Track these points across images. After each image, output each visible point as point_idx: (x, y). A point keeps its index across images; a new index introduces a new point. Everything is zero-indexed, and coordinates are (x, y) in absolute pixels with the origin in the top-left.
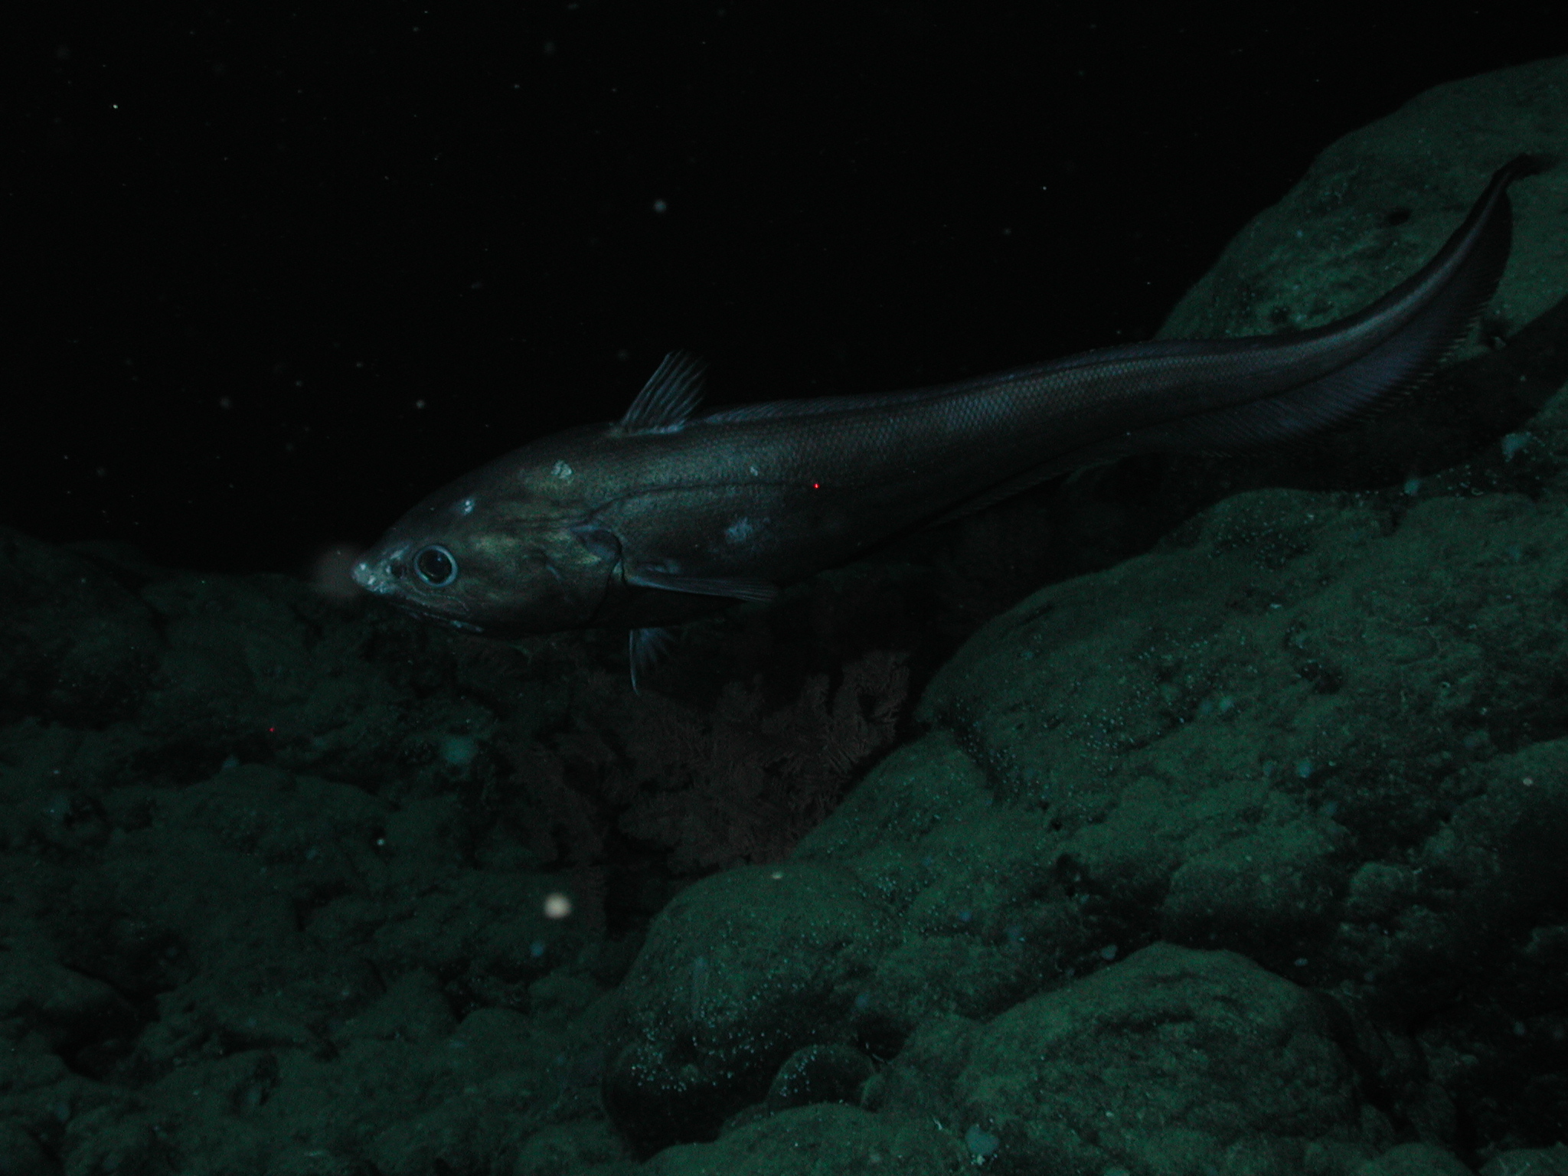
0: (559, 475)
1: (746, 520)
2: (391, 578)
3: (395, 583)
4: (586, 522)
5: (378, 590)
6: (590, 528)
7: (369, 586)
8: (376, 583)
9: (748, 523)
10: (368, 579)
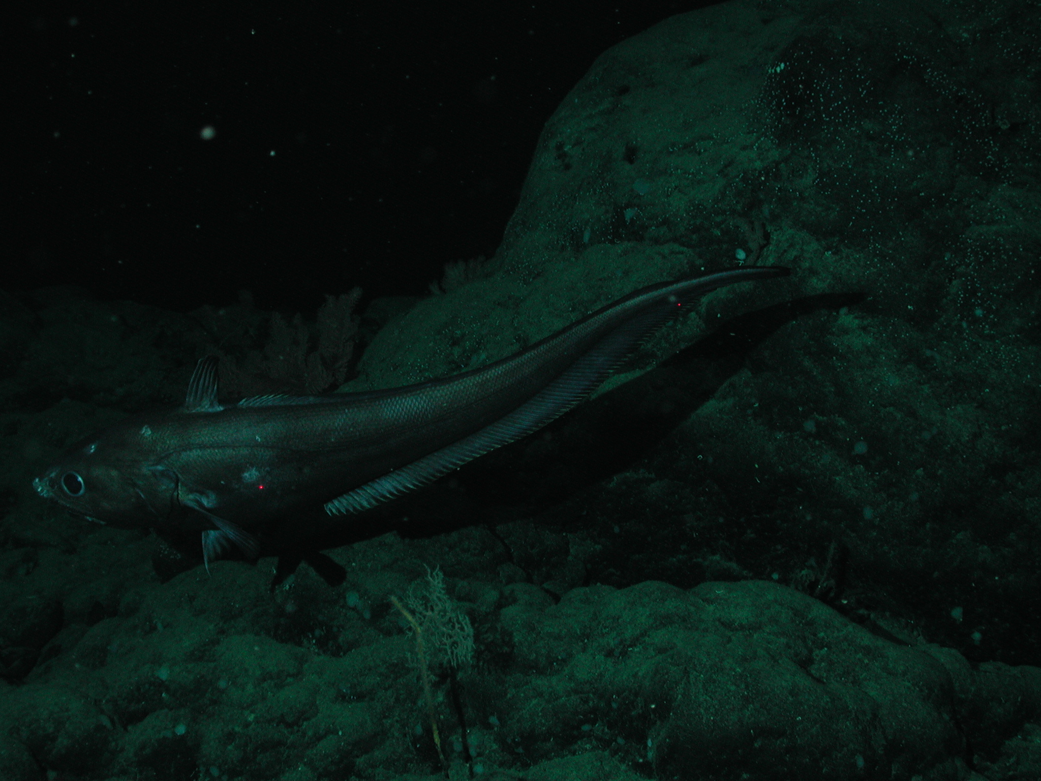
0: (144, 434)
1: (254, 469)
2: (50, 488)
3: (52, 492)
4: (157, 464)
5: (44, 495)
6: (160, 468)
7: (39, 492)
8: (42, 491)
9: (256, 470)
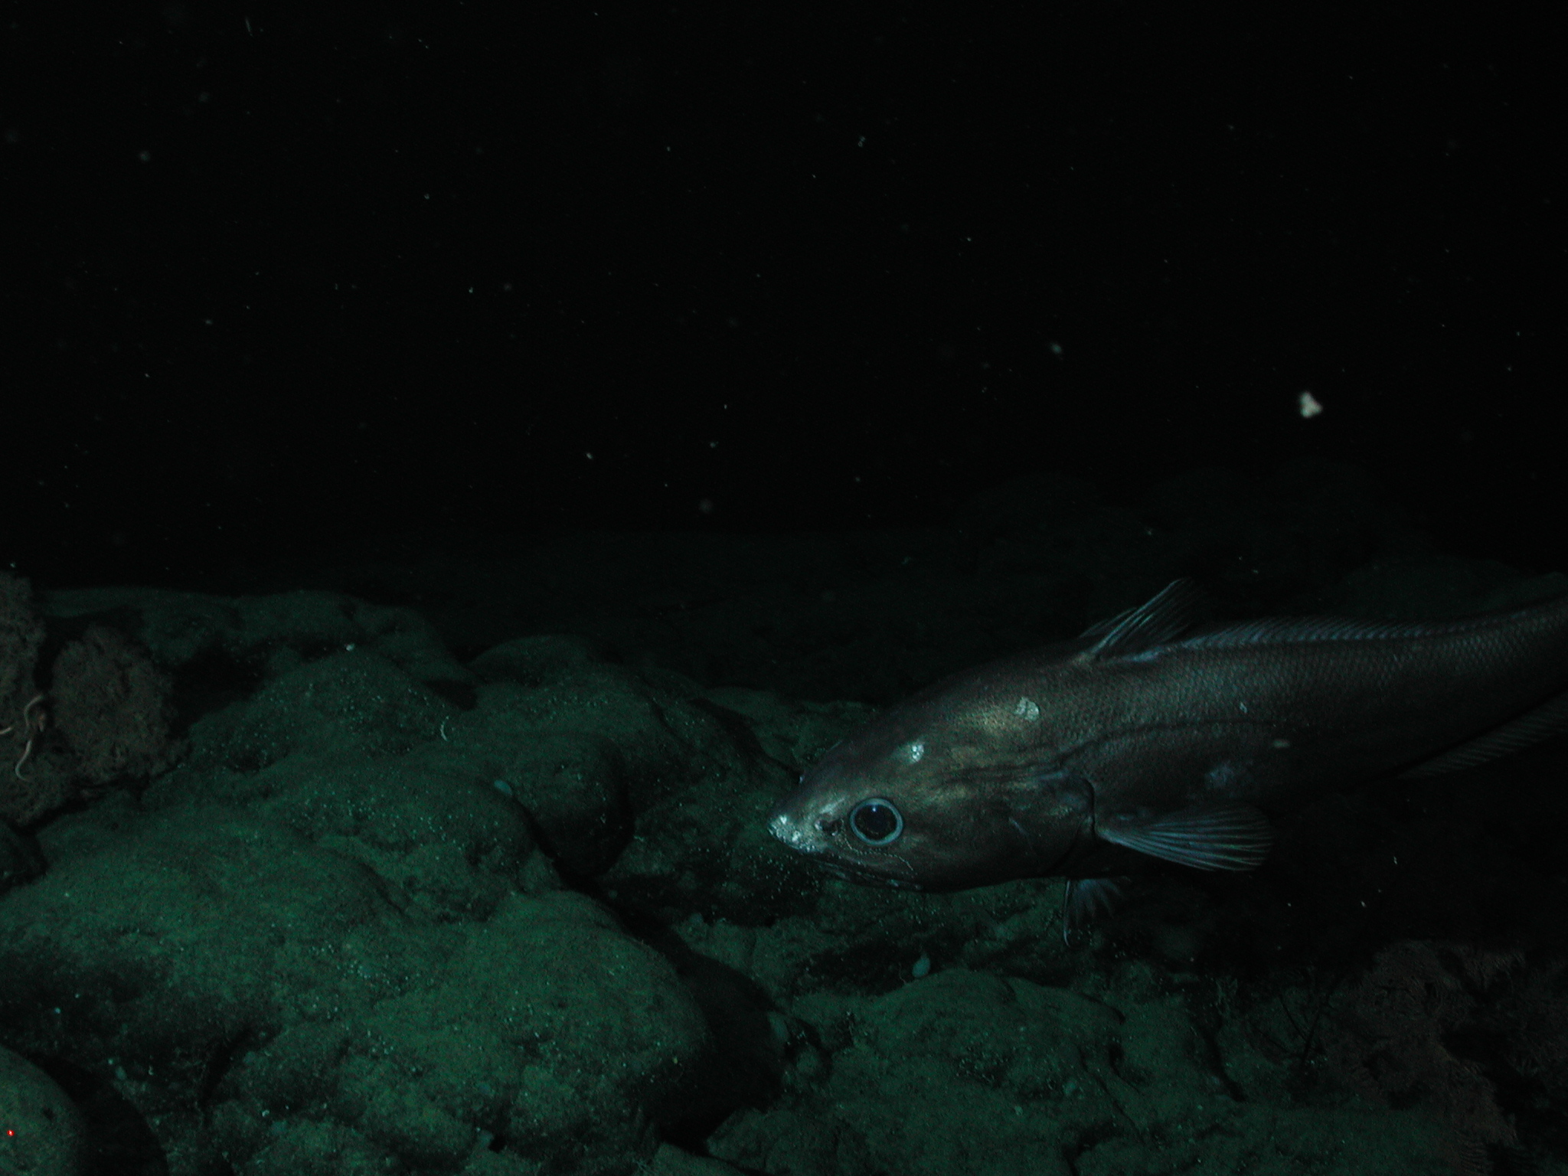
0: (1025, 714)
2: (821, 834)
3: (825, 840)
4: (1056, 770)
5: (805, 848)
6: (1060, 775)
7: (793, 843)
8: (801, 840)
9: (1231, 767)
10: (792, 835)
